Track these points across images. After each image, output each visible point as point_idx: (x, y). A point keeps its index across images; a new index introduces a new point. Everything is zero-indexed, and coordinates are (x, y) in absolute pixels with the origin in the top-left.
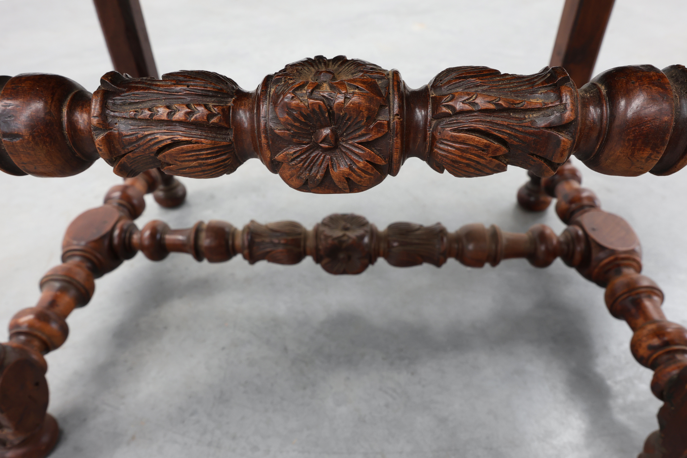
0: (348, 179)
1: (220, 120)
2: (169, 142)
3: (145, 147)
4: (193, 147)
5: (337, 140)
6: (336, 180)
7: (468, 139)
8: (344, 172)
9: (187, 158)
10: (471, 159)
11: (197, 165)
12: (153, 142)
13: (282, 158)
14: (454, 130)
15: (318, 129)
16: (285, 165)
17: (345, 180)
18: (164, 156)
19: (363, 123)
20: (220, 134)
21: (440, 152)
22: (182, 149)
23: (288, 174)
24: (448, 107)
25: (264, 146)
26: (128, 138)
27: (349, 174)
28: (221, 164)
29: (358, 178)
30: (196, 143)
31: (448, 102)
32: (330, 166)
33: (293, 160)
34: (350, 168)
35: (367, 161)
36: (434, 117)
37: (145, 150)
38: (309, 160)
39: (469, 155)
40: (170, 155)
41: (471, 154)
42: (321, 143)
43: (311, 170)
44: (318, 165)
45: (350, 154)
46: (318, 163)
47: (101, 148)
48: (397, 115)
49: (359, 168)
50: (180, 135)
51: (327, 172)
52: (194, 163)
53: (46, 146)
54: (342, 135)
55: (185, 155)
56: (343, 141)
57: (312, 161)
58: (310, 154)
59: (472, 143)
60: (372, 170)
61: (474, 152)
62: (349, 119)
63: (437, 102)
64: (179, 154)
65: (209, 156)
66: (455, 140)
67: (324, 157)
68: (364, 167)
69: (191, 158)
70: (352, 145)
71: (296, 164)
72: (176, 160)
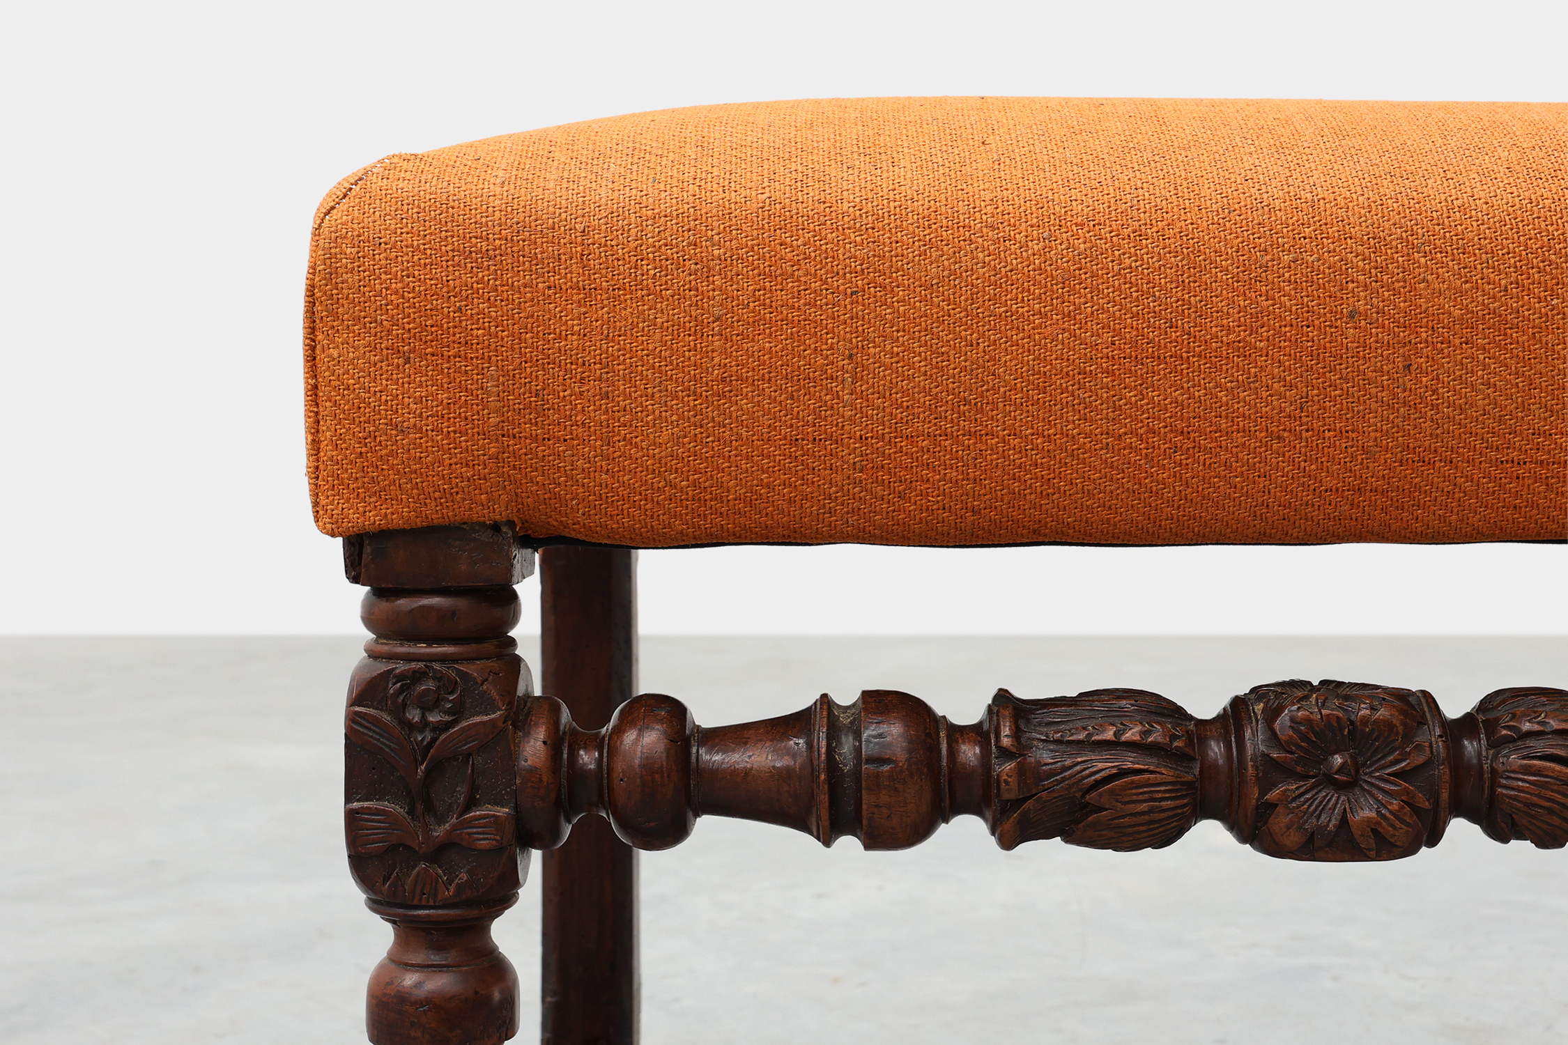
0: (1374, 831)
1: (1186, 744)
2: (1114, 771)
3: (1073, 780)
4: (1149, 779)
5: (1357, 772)
6: (1357, 832)
7: (1545, 768)
8: (1369, 820)
9: (1135, 798)
10: (1554, 800)
11: (1146, 809)
12: (1087, 772)
13: (1278, 796)
14: (1524, 758)
15: (1330, 755)
16: (1280, 809)
17: (1371, 833)
18: (1101, 795)
19: (1397, 743)
20: (1182, 766)
21: (1505, 792)
22: (1132, 782)
23: (1282, 825)
24: (1509, 728)
25: (1251, 779)
26: (1048, 767)
27: (1378, 823)
28: (1180, 811)
29: (1390, 829)
30: (1152, 772)
31: (1508, 722)
32: (1348, 810)
33: (1294, 799)
34: (1378, 812)
35: (1402, 801)
36: (1491, 746)
37: (1070, 786)
38: (1317, 801)
39: (1549, 794)
40: (1112, 791)
41: (1553, 791)
42: (1336, 774)
43: (1319, 816)
44: (1330, 809)
45: (1375, 792)
46: (1330, 805)
47: (1009, 780)
48: (1440, 736)
49: (1391, 812)
50: (1130, 761)
51: (1344, 821)
52: (1143, 807)
53: (921, 780)
54: (1364, 764)
55: (1134, 791)
56: (1366, 774)
57: (1321, 802)
58: (1317, 793)
59: (1552, 774)
60: (1411, 816)
61: (1556, 788)
62: (1376, 739)
63: (1491, 726)
64: (1125, 790)
65: (1167, 795)
66: (1527, 770)
67: (1338, 798)
68: (1398, 811)
69: (1141, 797)
70: (1380, 778)
71: (1298, 807)
72: (1117, 801)
